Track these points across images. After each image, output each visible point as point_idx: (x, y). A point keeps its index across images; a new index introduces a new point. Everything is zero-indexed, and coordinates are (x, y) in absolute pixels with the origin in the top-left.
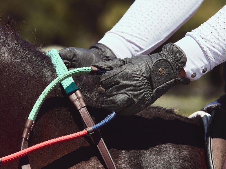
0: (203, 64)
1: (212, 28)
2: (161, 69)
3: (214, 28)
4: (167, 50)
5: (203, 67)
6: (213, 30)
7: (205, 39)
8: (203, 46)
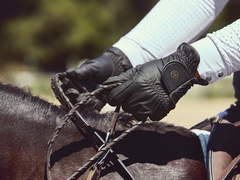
0: (220, 68)
1: (233, 33)
2: (173, 72)
3: (236, 33)
4: (180, 51)
5: (219, 71)
6: (234, 34)
7: (224, 43)
8: (221, 50)
